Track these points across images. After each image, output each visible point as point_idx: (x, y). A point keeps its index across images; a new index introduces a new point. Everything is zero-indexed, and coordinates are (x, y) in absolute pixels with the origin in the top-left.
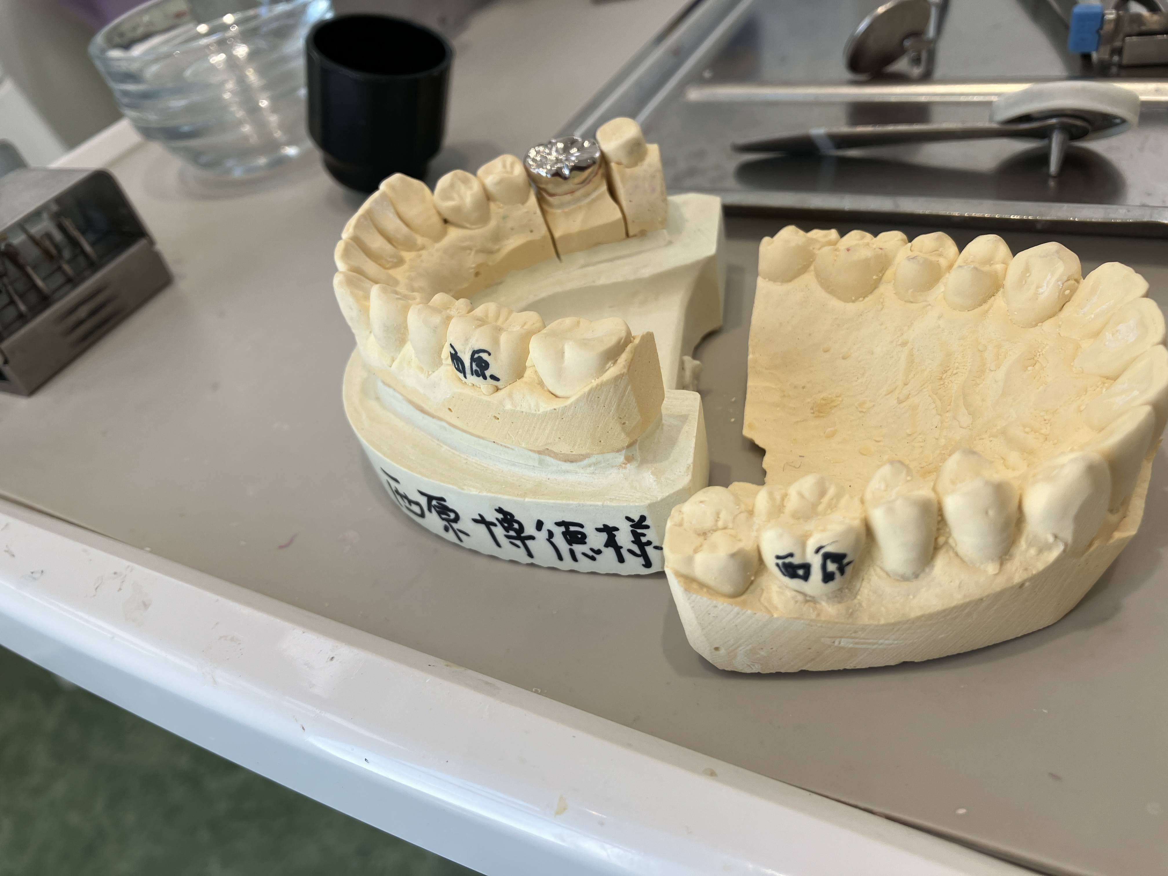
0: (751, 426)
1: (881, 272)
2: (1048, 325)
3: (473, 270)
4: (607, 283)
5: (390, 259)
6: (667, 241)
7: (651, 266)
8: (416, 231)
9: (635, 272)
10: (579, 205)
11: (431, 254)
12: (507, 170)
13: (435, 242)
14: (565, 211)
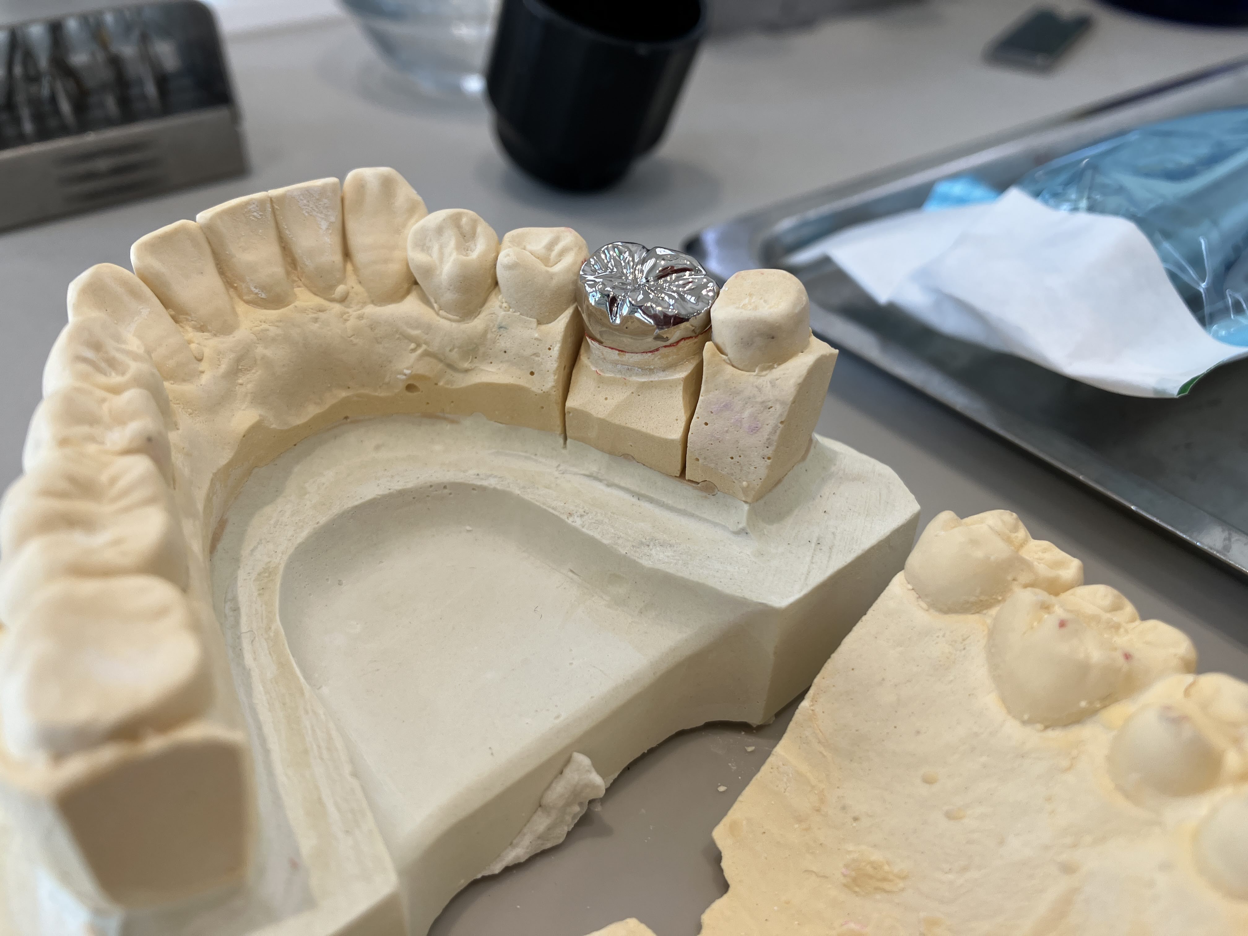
3: (404, 377)
4: (584, 530)
5: (254, 289)
6: (741, 526)
7: (675, 551)
8: (356, 270)
9: (642, 543)
10: (627, 378)
11: (345, 317)
12: (550, 255)
13: (372, 302)
14: (601, 374)
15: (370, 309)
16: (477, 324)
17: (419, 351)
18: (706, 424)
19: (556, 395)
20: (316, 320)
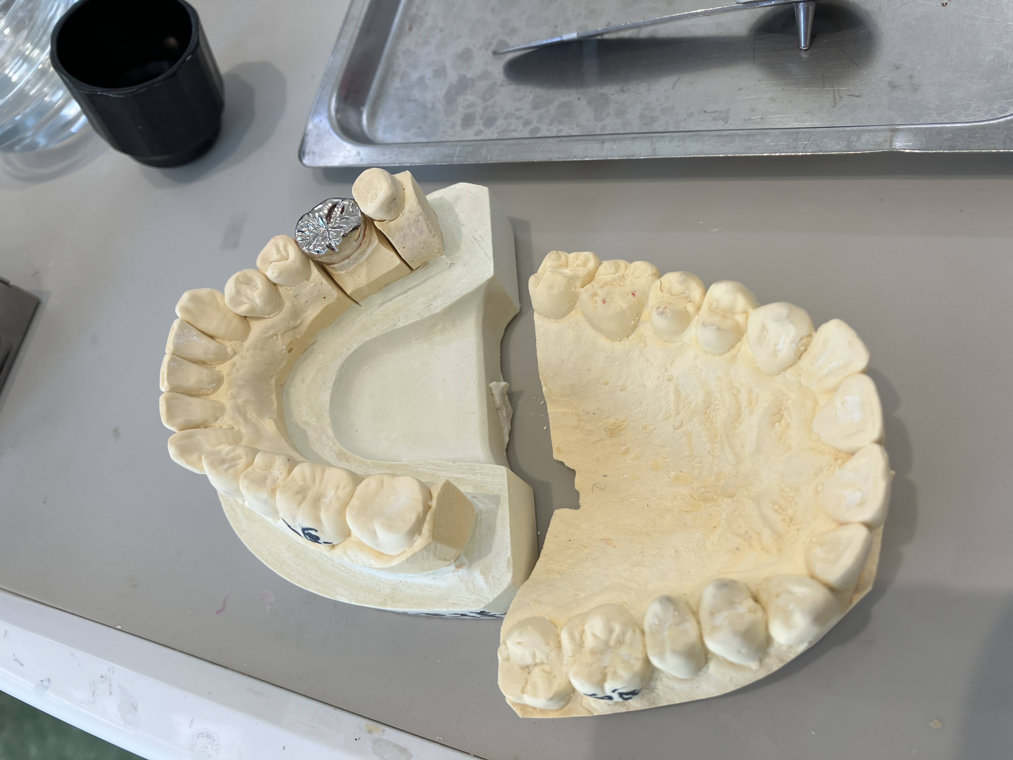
0: (559, 450)
1: (637, 316)
2: (789, 374)
3: (285, 350)
4: (406, 324)
5: (209, 387)
6: (449, 264)
7: (441, 296)
8: (223, 339)
9: (428, 306)
10: (359, 263)
11: (243, 357)
12: (282, 254)
13: (243, 341)
14: (348, 271)
15: (247, 343)
16: (287, 305)
17: (279, 337)
18: (404, 248)
19: (341, 294)
20: (238, 370)
